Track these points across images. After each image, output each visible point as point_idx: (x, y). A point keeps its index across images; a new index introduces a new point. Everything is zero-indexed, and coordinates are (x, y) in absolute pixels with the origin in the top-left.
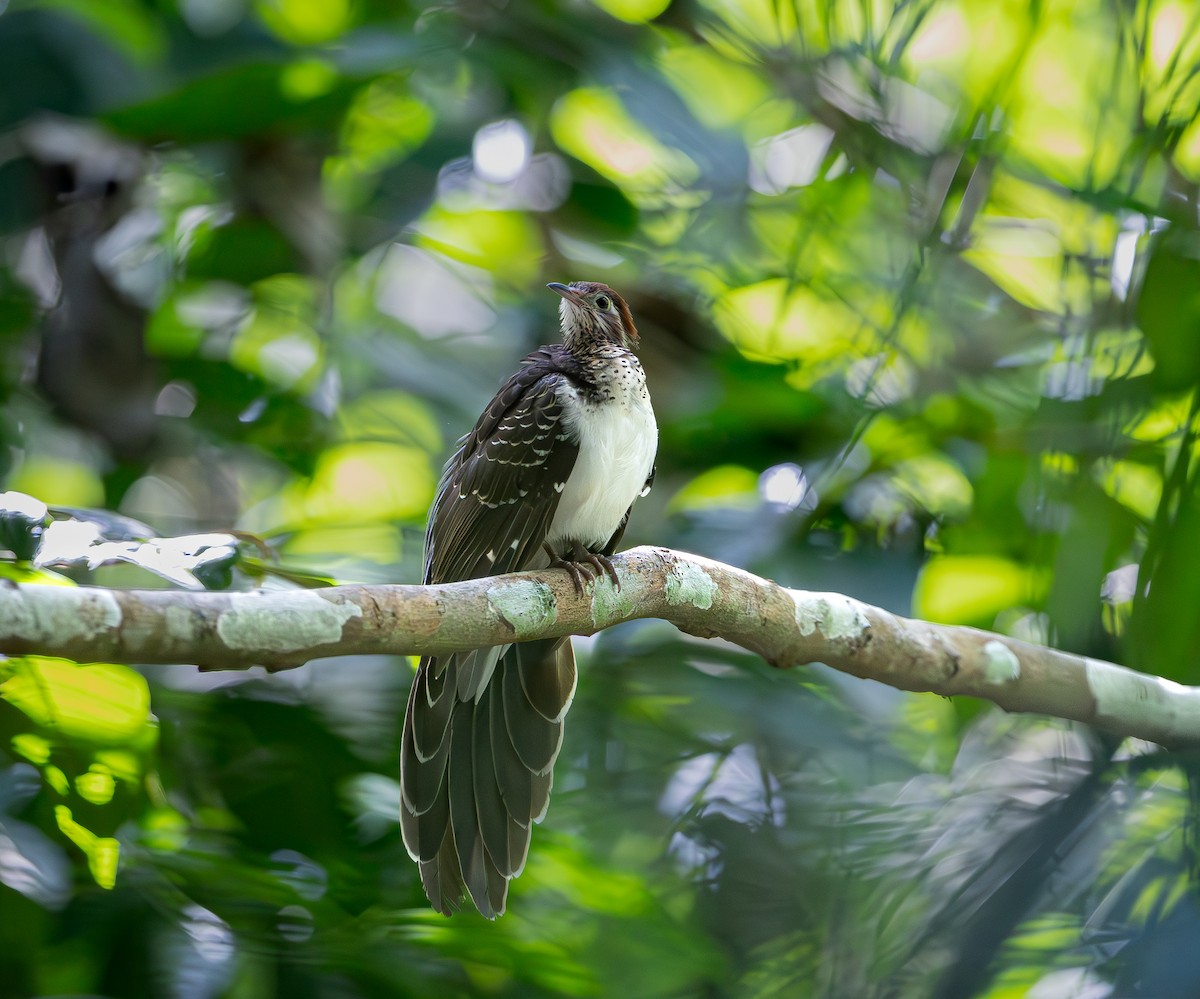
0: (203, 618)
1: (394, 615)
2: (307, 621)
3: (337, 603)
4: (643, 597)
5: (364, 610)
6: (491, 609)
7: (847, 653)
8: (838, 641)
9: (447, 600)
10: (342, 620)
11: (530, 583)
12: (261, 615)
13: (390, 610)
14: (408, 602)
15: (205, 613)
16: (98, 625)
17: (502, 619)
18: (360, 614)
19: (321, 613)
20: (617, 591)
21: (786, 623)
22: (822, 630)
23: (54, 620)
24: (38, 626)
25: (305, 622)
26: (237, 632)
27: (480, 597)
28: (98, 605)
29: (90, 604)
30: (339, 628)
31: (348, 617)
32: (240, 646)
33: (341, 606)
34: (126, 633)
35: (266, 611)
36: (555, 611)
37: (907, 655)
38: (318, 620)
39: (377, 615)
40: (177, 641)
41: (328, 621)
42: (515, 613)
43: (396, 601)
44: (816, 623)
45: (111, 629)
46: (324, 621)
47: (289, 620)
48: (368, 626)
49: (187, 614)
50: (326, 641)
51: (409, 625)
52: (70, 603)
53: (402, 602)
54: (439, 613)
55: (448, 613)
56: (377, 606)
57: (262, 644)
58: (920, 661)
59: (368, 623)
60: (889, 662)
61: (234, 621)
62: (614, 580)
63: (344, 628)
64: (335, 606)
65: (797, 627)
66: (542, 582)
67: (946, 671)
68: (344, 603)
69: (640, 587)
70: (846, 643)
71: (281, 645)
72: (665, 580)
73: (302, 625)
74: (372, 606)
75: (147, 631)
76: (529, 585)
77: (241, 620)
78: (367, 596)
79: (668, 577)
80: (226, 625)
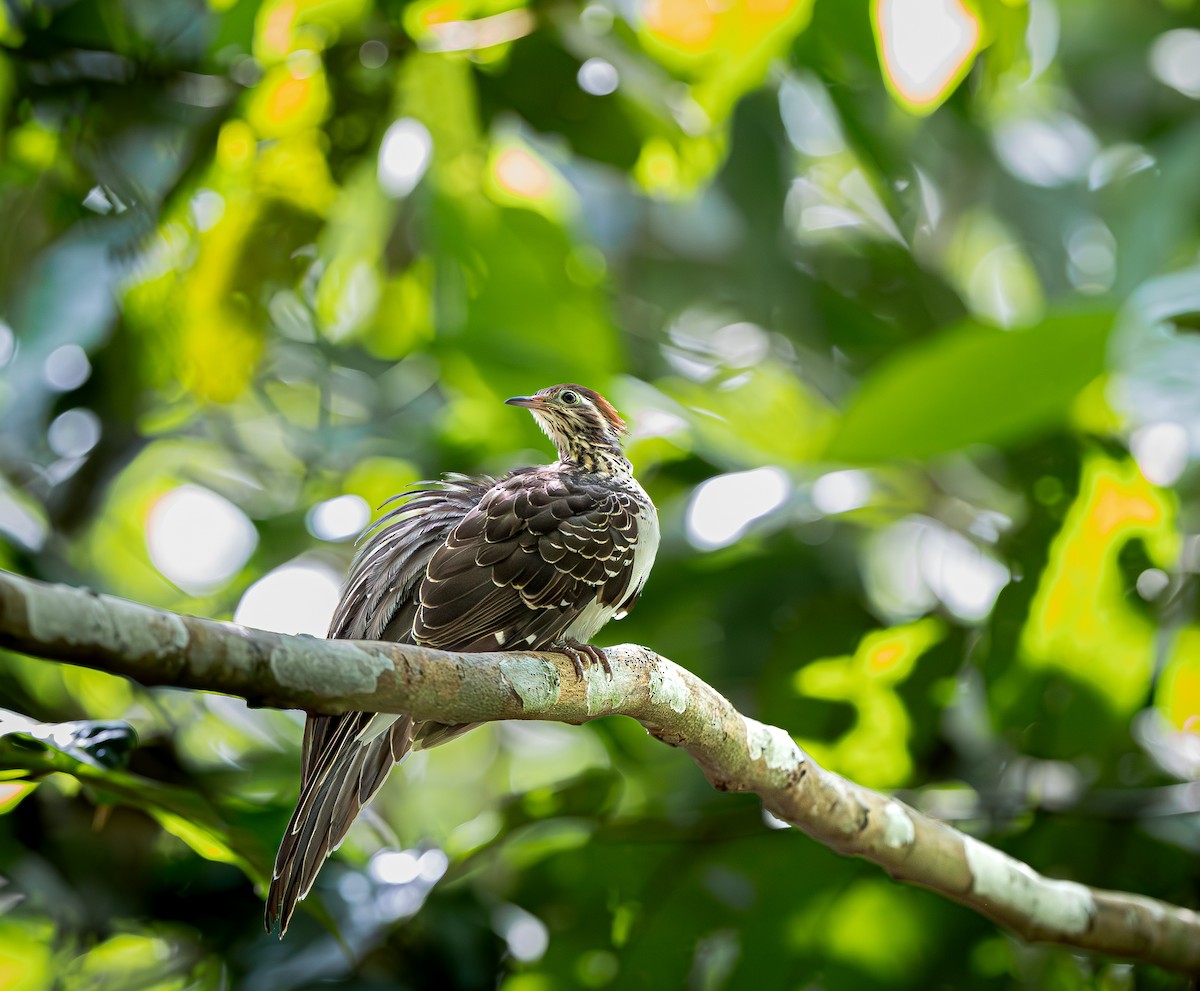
0: (258, 650)
1: (421, 673)
2: (348, 668)
3: (372, 654)
4: (630, 691)
5: (396, 664)
6: (503, 680)
7: (785, 785)
8: (777, 771)
9: (466, 666)
10: (377, 671)
11: (536, 660)
12: (307, 656)
13: (418, 668)
14: (433, 663)
15: (261, 646)
16: (168, 643)
17: (514, 692)
18: (392, 668)
19: (359, 662)
20: (609, 680)
21: (741, 742)
22: (767, 758)
23: (131, 633)
24: (117, 636)
25: (345, 668)
26: (287, 669)
27: (494, 668)
28: (168, 625)
29: (161, 622)
30: (375, 679)
31: (382, 669)
32: (289, 684)
33: (376, 658)
34: (193, 655)
35: (312, 653)
36: (558, 690)
37: (828, 799)
38: (356, 667)
39: (407, 671)
40: (236, 670)
41: (365, 671)
42: (525, 687)
43: (423, 660)
44: (763, 749)
45: (179, 648)
46: (361, 670)
47: (331, 664)
48: (400, 681)
49: (245, 645)
50: (362, 690)
51: (434, 685)
52: (144, 618)
53: (427, 662)
54: (460, 677)
55: (467, 679)
56: (406, 662)
57: (308, 684)
58: (838, 808)
59: (399, 677)
60: (813, 803)
61: (285, 659)
62: (607, 669)
63: (380, 679)
64: (371, 658)
65: (748, 749)
66: (548, 661)
67: (858, 821)
68: (378, 656)
69: (627, 680)
70: (785, 775)
71: (324, 688)
72: (649, 676)
73: (342, 672)
74: (402, 662)
75: (210, 656)
76: (536, 662)
77: (291, 658)
78: (397, 652)
79: (652, 674)
80: (278, 661)
